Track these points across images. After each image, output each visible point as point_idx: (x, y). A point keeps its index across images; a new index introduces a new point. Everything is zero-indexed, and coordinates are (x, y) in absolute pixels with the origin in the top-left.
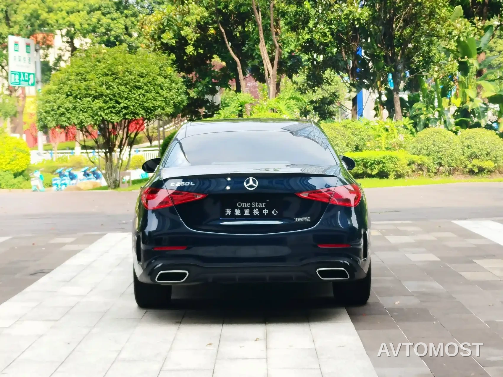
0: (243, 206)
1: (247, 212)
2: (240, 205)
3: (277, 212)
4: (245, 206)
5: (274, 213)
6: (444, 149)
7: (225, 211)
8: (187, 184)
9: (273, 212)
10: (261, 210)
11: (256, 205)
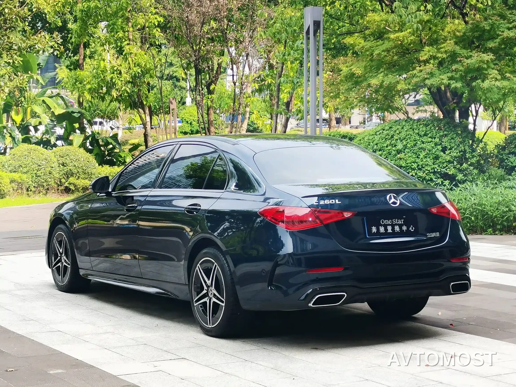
0: (386, 223)
1: (389, 229)
2: (383, 222)
3: (414, 228)
4: (387, 223)
5: (412, 229)
6: (43, 167)
7: (371, 229)
8: (332, 202)
9: (410, 229)
10: (400, 226)
11: (396, 221)
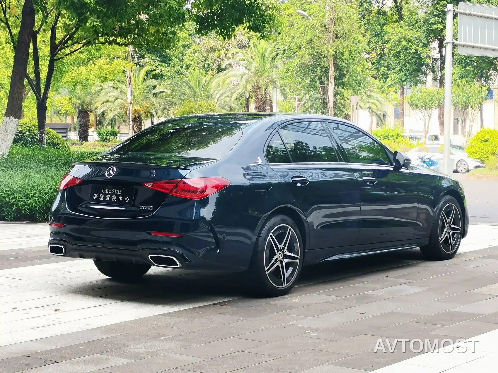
1: (108, 198)
2: (104, 191)
4: (107, 192)
5: (127, 200)
7: (93, 196)
10: (118, 196)
11: (115, 191)
